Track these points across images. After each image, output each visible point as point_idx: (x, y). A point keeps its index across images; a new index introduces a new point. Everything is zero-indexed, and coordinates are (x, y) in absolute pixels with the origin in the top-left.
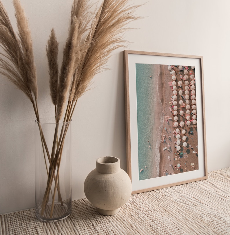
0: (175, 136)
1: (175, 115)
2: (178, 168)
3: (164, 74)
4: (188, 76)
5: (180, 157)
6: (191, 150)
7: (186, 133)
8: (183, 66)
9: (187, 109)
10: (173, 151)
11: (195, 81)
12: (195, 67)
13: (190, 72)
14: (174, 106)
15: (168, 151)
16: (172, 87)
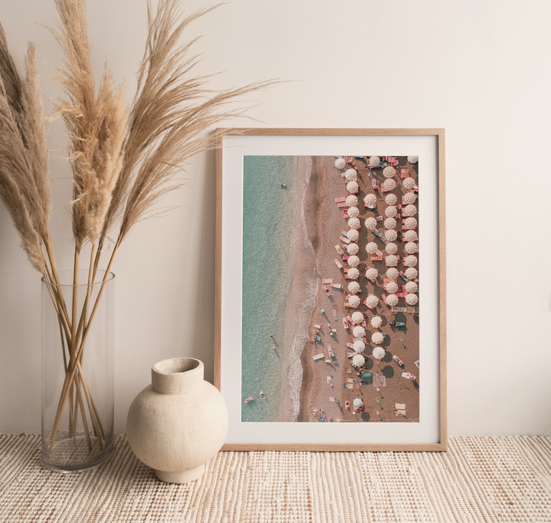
0: (349, 331)
1: (351, 278)
2: (355, 409)
3: (324, 179)
4: (396, 181)
5: (362, 382)
6: (396, 369)
7: (383, 324)
8: (381, 158)
9: (388, 264)
10: (341, 366)
11: (416, 193)
12: (417, 158)
13: (403, 171)
14: (348, 255)
15: (328, 363)
16: (345, 209)
